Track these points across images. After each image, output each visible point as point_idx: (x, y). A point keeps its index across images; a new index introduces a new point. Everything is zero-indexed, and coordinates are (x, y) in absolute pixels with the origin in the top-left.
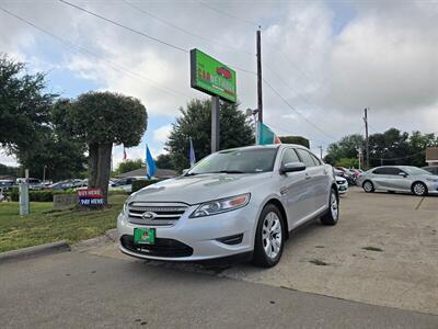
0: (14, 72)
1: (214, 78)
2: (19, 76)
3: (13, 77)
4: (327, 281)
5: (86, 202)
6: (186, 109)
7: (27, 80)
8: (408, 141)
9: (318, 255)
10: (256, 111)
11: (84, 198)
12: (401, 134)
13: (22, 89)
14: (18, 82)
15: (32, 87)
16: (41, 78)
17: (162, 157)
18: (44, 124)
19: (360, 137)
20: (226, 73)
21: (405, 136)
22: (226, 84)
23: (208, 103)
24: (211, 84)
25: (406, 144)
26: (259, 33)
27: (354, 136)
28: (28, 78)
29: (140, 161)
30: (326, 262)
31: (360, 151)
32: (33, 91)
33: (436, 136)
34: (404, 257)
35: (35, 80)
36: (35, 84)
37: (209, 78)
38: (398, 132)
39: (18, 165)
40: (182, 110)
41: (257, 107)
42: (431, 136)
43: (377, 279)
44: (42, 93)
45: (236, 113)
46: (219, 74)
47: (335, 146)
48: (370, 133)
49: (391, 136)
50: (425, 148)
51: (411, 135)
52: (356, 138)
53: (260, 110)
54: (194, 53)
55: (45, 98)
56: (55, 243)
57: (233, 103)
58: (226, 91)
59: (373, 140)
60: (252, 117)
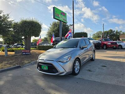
2: (1, 15)
7: (4, 16)
8: (115, 33)
10: (72, 25)
11: (24, 52)
13: (3, 19)
14: (1, 17)
16: (8, 15)
17: (45, 38)
18: (10, 29)
22: (63, 17)
23: (57, 22)
25: (114, 34)
28: (4, 15)
31: (101, 36)
32: (6, 19)
35: (6, 16)
36: (6, 17)
37: (59, 16)
38: (112, 30)
40: (51, 24)
42: (121, 31)
44: (9, 20)
46: (62, 14)
47: (94, 34)
48: (105, 31)
49: (110, 32)
51: (115, 31)
52: (100, 32)
54: (54, 8)
55: (10, 22)
56: (17, 66)
57: (66, 23)
58: (64, 19)
59: (105, 33)
60: (71, 27)
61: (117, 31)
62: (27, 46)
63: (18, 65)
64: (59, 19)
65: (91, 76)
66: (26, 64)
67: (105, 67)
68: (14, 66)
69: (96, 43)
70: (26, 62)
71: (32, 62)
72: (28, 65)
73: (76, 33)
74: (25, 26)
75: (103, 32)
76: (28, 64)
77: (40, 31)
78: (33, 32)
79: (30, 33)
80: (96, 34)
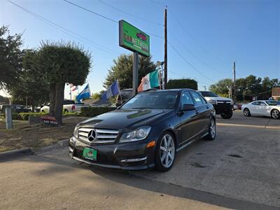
1: (135, 40)
2: (5, 37)
5: (47, 122)
6: (117, 61)
7: (10, 40)
8: (261, 83)
10: (162, 64)
11: (45, 120)
12: (257, 78)
13: (7, 45)
14: (4, 40)
15: (14, 44)
16: (19, 37)
19: (231, 80)
20: (143, 37)
21: (260, 80)
22: (142, 44)
24: (132, 45)
25: (260, 86)
26: (166, 11)
27: (227, 80)
28: (10, 38)
30: (203, 165)
31: (230, 89)
32: (15, 47)
33: (279, 80)
36: (15, 41)
37: (131, 40)
38: (255, 77)
40: (115, 61)
42: (276, 80)
45: (149, 64)
48: (238, 78)
49: (250, 81)
50: (272, 88)
51: (263, 79)
53: (166, 62)
55: (23, 52)
57: (148, 57)
58: (143, 49)
59: (238, 82)
60: (160, 67)
61: (266, 79)
62: (54, 105)
63: (27, 148)
64: (131, 47)
65: (202, 179)
66: (46, 145)
67: (239, 159)
68: (17, 150)
69: (217, 103)
70: (47, 141)
71: (61, 143)
72: (50, 149)
73: (170, 81)
74: (52, 58)
77: (87, 72)
78: (69, 74)
79: (62, 75)
80: (218, 85)
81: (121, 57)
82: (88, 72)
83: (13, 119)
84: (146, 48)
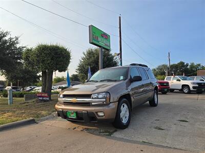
0: (4, 36)
1: (100, 39)
2: (7, 38)
3: (4, 38)
4: (165, 138)
5: (41, 98)
6: (86, 53)
7: (10, 40)
8: (188, 67)
9: (157, 124)
10: (118, 55)
11: (40, 97)
12: (185, 64)
13: (8, 44)
14: (6, 40)
16: (17, 39)
17: (74, 75)
18: (19, 61)
19: (166, 66)
20: (105, 36)
21: (187, 65)
22: (105, 41)
23: (96, 50)
24: (98, 42)
25: (188, 69)
26: (120, 18)
27: (163, 65)
29: (63, 77)
30: (163, 128)
31: (166, 72)
33: (201, 65)
34: (199, 125)
35: (14, 40)
36: (14, 41)
37: (98, 39)
38: (184, 63)
39: (5, 80)
40: (84, 53)
41: (119, 52)
42: (199, 65)
43: (190, 137)
44: (18, 46)
45: (109, 55)
47: (155, 70)
48: (171, 64)
49: (181, 65)
50: (196, 70)
51: (190, 64)
52: (165, 66)
53: (121, 54)
55: (19, 49)
56: (28, 119)
57: (108, 50)
58: (106, 45)
59: (172, 67)
60: (117, 57)
61: (192, 64)
62: (45, 86)
63: (31, 118)
68: (24, 120)
75: (169, 65)
76: (47, 117)
79: (52, 65)
80: (157, 69)
81: (89, 51)
82: (69, 62)
83: (13, 97)
84: (108, 44)
